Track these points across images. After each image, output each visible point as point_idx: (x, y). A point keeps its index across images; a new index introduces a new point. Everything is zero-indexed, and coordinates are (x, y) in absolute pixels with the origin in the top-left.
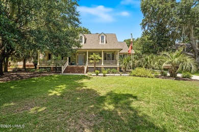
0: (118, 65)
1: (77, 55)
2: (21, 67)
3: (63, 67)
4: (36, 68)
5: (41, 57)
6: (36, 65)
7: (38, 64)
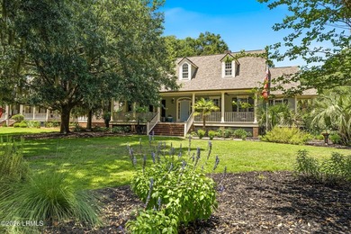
0: (256, 121)
1: (178, 102)
2: (85, 126)
3: (148, 124)
4: (108, 126)
5: (117, 107)
6: (107, 121)
7: (112, 120)
